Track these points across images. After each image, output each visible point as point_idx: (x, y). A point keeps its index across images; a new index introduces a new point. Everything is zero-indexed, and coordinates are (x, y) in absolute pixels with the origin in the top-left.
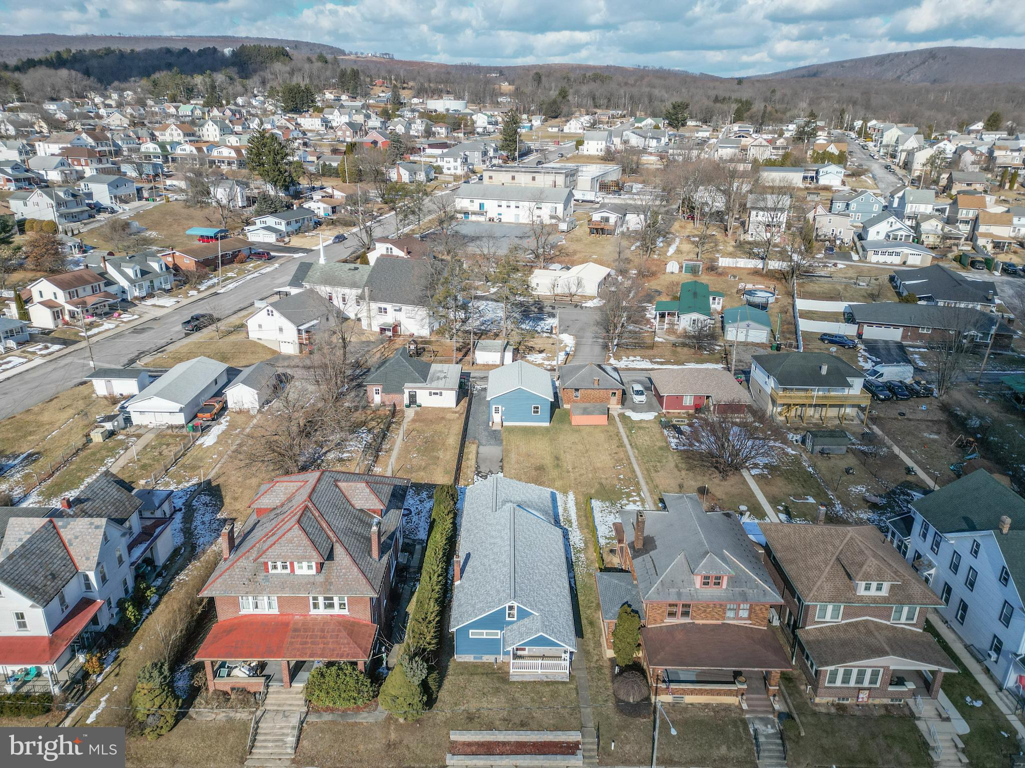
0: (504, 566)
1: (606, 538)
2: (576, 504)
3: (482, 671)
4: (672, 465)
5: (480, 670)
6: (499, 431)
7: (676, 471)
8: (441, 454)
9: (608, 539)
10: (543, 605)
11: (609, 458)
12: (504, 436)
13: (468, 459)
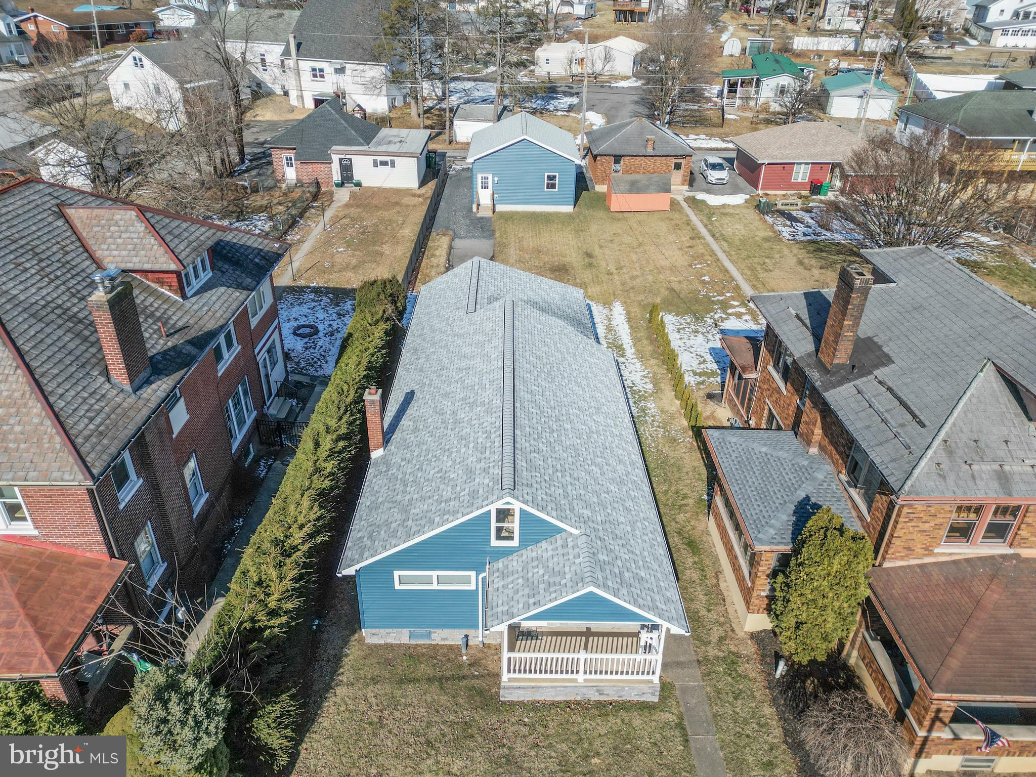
0: (487, 412)
1: (695, 374)
2: (629, 320)
3: (430, 672)
4: (792, 261)
5: (424, 669)
6: (488, 219)
7: (800, 269)
8: (386, 249)
9: (700, 375)
10: (588, 505)
11: (679, 253)
12: (497, 225)
13: (433, 255)
